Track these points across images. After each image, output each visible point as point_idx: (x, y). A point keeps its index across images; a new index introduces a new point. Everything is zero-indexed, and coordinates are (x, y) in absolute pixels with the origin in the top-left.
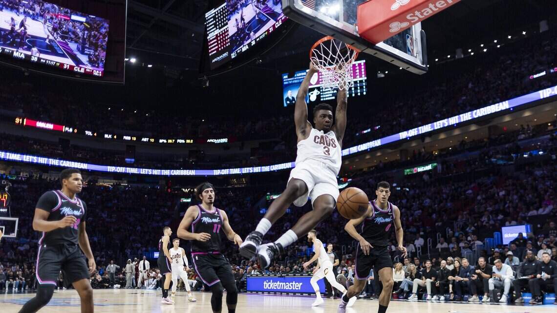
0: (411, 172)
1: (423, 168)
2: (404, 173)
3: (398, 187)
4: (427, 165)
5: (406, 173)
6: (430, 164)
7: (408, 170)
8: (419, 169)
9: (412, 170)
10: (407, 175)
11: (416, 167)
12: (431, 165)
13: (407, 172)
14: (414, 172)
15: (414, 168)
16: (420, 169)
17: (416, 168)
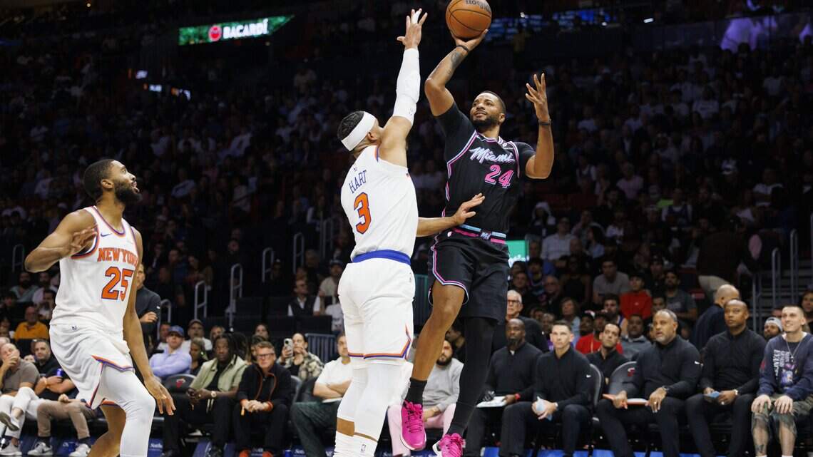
0: (201, 38)
1: (240, 27)
2: (178, 40)
3: (155, 84)
4: (255, 19)
5: (182, 40)
6: (263, 17)
7: (191, 31)
8: (227, 29)
9: (204, 30)
10: (187, 44)
11: (217, 22)
12: (266, 21)
13: (189, 37)
14: (211, 40)
15: (211, 23)
16: (232, 32)
17: (218, 27)
